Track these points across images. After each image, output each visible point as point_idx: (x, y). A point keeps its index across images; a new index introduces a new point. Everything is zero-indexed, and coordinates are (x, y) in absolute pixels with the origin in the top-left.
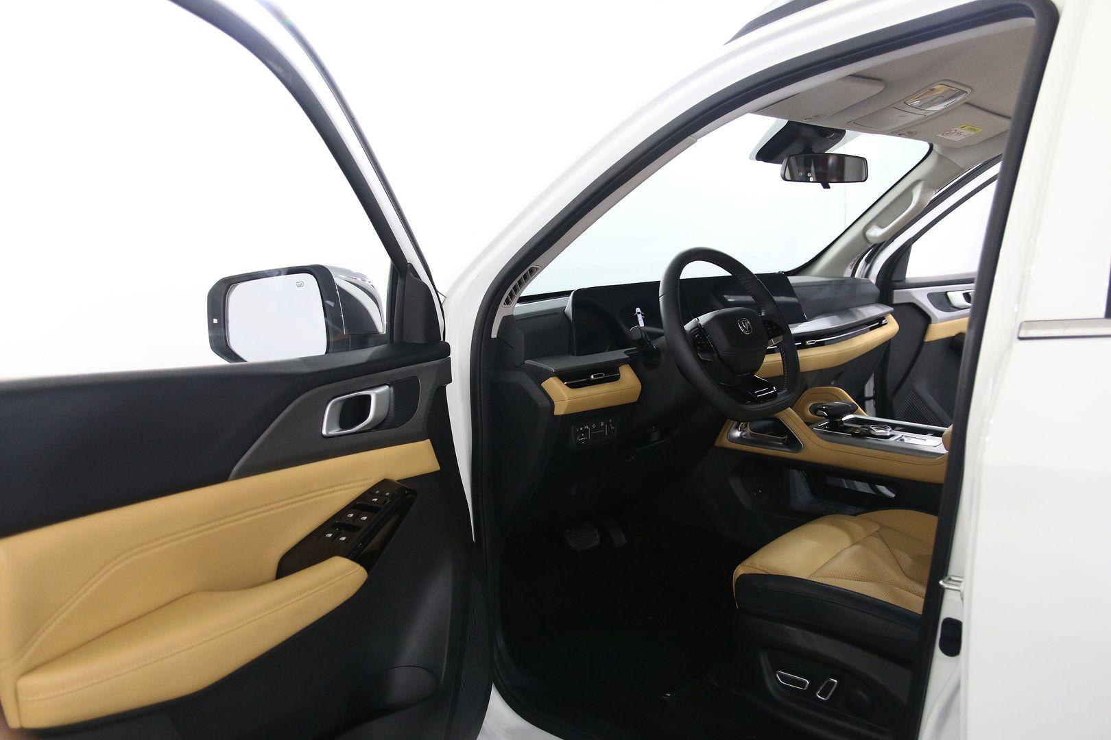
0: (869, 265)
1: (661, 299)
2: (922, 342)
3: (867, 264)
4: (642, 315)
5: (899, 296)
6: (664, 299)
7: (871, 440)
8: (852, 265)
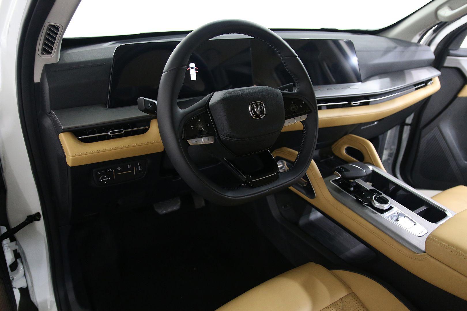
0: (434, 35)
1: (163, 74)
2: (455, 97)
3: (433, 34)
4: (196, 70)
5: (449, 62)
6: (166, 75)
7: (369, 210)
8: (420, 34)
